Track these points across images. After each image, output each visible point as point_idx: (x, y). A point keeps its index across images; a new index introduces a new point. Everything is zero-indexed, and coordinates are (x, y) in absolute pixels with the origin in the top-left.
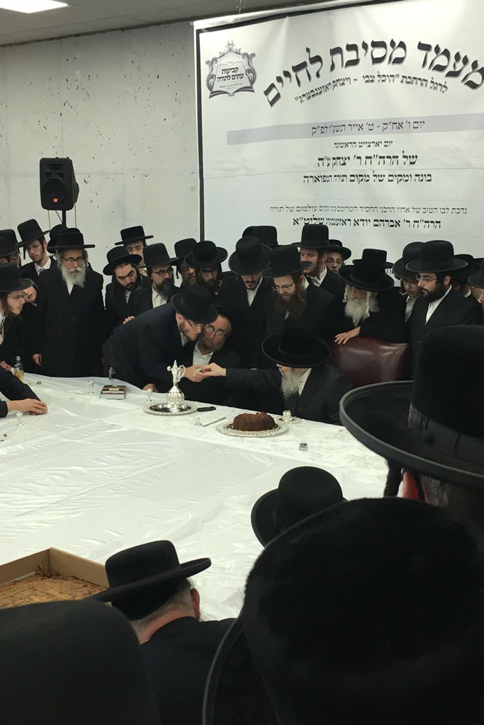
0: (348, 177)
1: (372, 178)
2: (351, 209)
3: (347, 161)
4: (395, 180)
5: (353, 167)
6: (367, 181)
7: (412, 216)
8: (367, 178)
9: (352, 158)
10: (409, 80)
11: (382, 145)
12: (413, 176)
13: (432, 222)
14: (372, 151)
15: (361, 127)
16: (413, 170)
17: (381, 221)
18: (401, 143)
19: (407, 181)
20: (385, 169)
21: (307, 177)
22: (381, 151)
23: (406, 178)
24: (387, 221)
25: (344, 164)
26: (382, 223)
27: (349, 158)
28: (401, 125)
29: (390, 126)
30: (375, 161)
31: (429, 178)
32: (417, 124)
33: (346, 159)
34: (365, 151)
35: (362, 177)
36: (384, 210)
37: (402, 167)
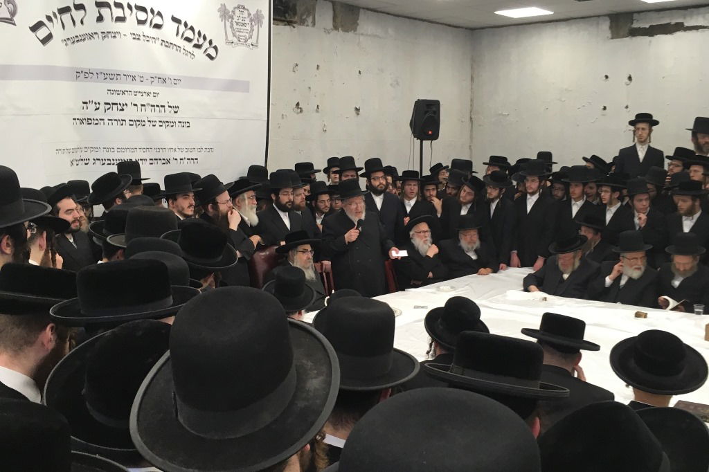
0: (127, 121)
1: (147, 123)
2: (132, 150)
3: (125, 107)
4: (164, 125)
5: (130, 113)
6: (144, 125)
7: (178, 155)
8: (143, 123)
9: (129, 104)
10: (167, 44)
11: (151, 95)
12: (177, 123)
13: (192, 159)
14: (145, 100)
15: (134, 78)
16: (176, 118)
17: (155, 159)
18: (166, 95)
19: (172, 126)
20: (155, 115)
22: (151, 100)
23: (172, 124)
24: (160, 159)
25: (122, 110)
26: (156, 161)
27: (126, 105)
28: (164, 80)
29: (156, 80)
30: (148, 108)
31: (188, 125)
32: (177, 81)
33: (123, 105)
34: (139, 100)
35: (139, 123)
36: (158, 150)
37: (168, 115)
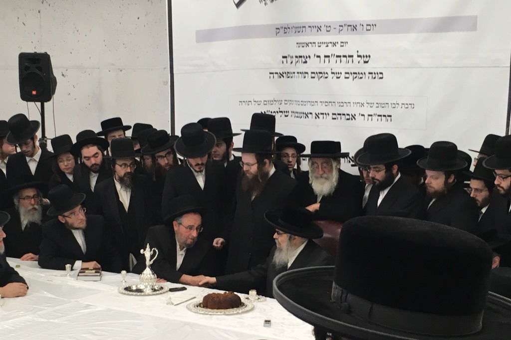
0: (310, 74)
1: (330, 75)
2: (313, 104)
3: (308, 60)
4: (351, 77)
5: (313, 65)
6: (326, 78)
7: (367, 110)
8: (326, 75)
9: (312, 56)
11: (338, 46)
12: (367, 74)
13: (384, 116)
14: (330, 50)
15: (319, 28)
16: (367, 68)
17: (338, 114)
18: (355, 44)
19: (361, 78)
21: (273, 73)
22: (338, 51)
23: (361, 76)
24: (344, 115)
25: (306, 62)
26: (339, 116)
27: (309, 57)
28: (355, 28)
29: (345, 28)
30: (333, 59)
31: (380, 76)
32: (371, 27)
33: (307, 57)
34: (323, 51)
35: (321, 74)
36: (342, 104)
37: (356, 66)
